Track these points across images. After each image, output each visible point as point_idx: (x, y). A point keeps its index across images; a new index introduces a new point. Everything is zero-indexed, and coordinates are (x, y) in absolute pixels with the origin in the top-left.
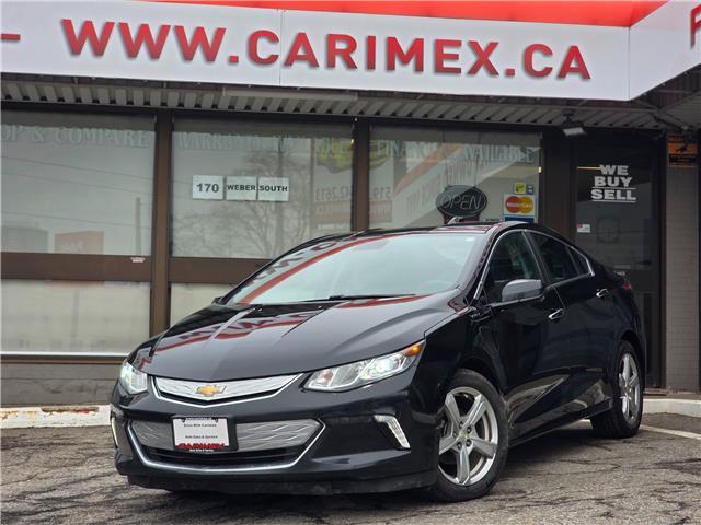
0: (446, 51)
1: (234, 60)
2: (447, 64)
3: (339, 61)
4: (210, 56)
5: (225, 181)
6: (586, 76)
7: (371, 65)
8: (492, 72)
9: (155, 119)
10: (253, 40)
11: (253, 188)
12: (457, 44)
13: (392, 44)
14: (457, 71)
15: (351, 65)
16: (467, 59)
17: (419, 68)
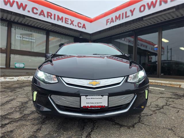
0: (67, 20)
1: (29, 11)
2: (67, 22)
3: (49, 17)
4: (24, 9)
5: (22, 36)
6: (85, 29)
7: (55, 19)
8: (73, 25)
9: (8, 22)
10: (33, 8)
11: (28, 38)
12: (68, 19)
13: (58, 16)
14: (68, 24)
15: (51, 18)
16: (70, 22)
17: (62, 22)
